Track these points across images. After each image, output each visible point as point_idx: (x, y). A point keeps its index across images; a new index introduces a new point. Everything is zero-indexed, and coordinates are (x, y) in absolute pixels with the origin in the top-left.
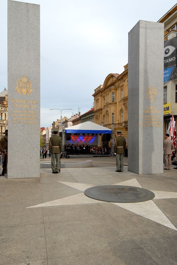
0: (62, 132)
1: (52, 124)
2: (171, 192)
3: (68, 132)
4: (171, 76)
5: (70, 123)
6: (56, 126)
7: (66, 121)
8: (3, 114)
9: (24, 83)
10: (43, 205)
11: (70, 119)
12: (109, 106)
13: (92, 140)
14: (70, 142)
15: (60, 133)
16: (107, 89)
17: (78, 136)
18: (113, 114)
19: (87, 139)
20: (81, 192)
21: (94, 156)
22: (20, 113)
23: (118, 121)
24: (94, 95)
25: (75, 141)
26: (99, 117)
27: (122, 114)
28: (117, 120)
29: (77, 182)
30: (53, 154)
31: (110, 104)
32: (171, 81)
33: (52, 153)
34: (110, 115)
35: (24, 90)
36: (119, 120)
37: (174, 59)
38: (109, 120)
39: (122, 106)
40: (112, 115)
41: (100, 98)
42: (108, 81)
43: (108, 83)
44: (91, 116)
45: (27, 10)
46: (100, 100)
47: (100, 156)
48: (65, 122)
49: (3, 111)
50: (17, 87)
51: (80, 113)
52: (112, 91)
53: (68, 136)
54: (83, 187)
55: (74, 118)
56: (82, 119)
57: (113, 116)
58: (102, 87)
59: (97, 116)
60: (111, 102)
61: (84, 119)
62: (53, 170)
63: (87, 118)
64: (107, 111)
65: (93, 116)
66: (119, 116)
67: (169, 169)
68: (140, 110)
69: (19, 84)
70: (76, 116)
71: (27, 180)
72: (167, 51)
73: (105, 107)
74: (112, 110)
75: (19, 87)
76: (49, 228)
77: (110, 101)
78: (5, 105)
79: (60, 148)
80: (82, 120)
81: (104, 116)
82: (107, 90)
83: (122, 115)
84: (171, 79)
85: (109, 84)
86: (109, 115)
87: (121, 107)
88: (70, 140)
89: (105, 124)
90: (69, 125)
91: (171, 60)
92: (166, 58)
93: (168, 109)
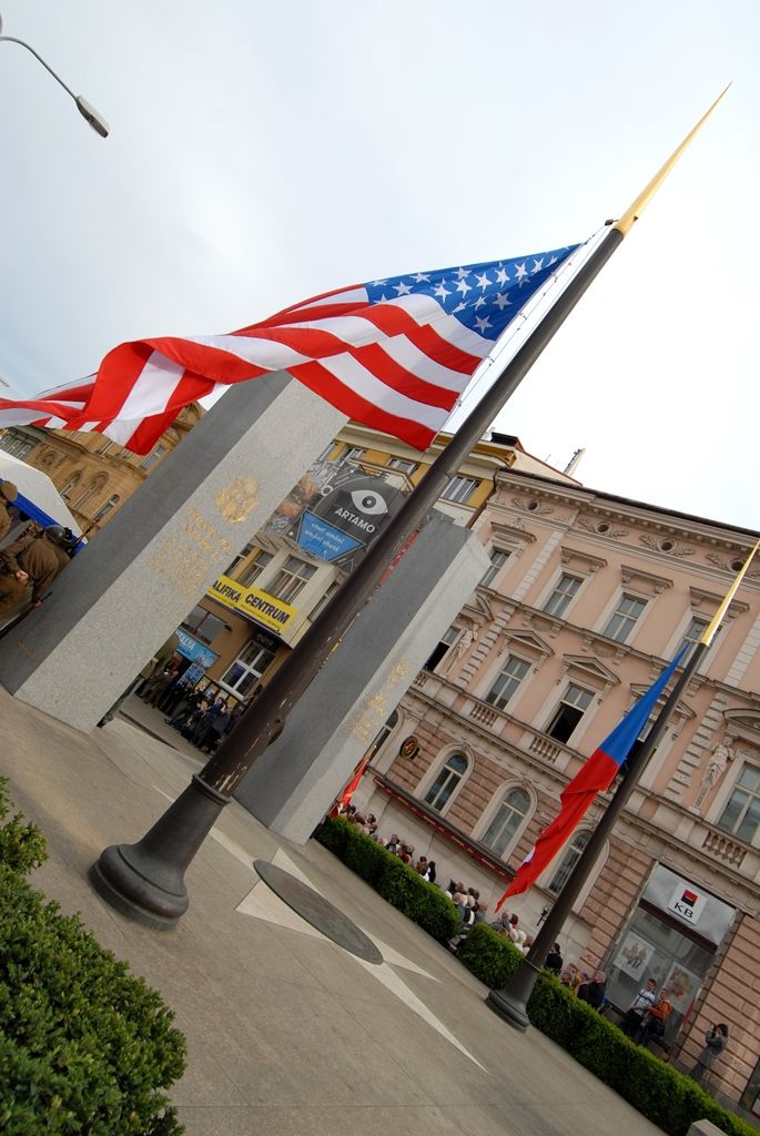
4: (341, 555)
18: (116, 497)
26: (56, 462)
31: (130, 467)
32: (332, 566)
37: (371, 528)
44: (28, 437)
59: (52, 455)
64: (104, 476)
72: (369, 502)
74: (121, 484)
77: (135, 460)
81: (78, 475)
84: (335, 563)
89: (82, 512)
91: (363, 525)
92: (358, 513)
93: (284, 618)
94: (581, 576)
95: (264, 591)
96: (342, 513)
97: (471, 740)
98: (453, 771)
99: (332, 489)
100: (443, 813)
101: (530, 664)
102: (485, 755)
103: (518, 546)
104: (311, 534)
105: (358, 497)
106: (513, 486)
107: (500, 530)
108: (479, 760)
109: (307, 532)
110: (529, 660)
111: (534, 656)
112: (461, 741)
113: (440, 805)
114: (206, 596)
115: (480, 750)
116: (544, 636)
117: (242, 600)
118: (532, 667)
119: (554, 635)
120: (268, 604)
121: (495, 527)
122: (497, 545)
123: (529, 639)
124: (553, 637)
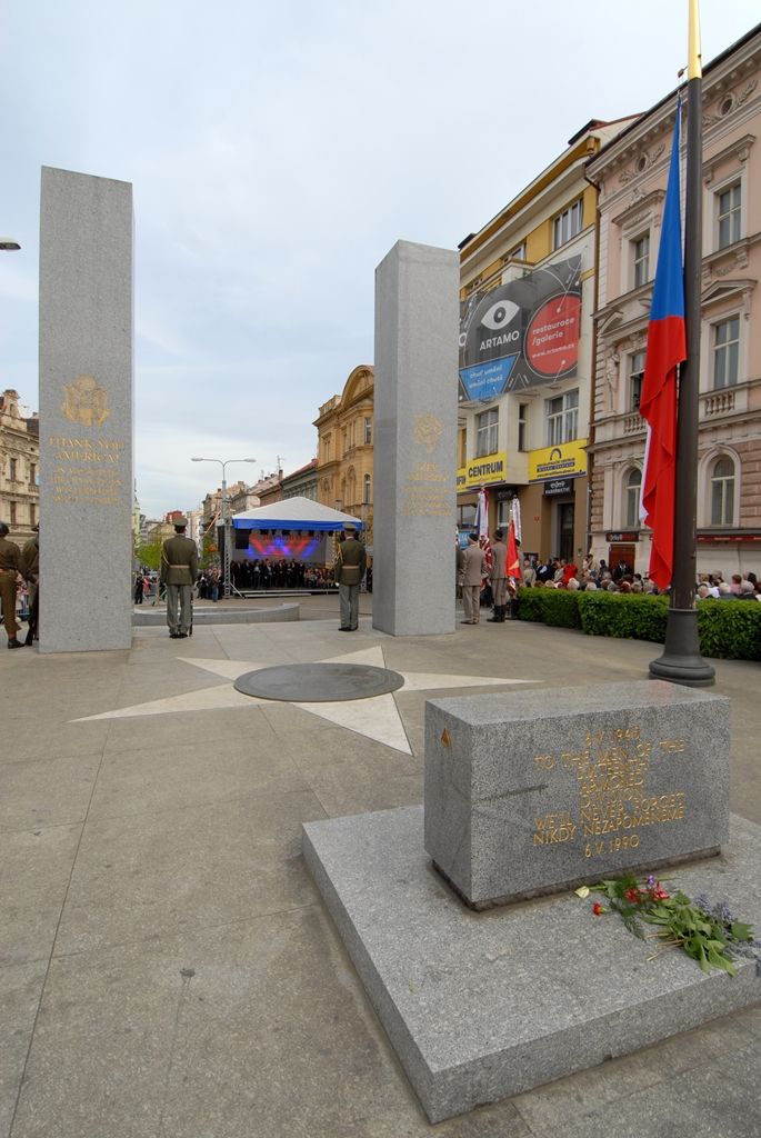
0: (223, 527)
1: (204, 502)
2: (447, 676)
3: (241, 527)
4: (507, 380)
5: (253, 500)
6: (213, 506)
7: (243, 495)
9: (87, 392)
10: (116, 714)
11: (254, 487)
12: (358, 454)
13: (310, 549)
14: (249, 555)
15: (219, 528)
16: (352, 406)
17: (271, 538)
18: (367, 477)
19: (296, 545)
20: (227, 681)
21: (313, 594)
22: (73, 475)
24: (319, 424)
25: (263, 552)
26: (330, 484)
29: (228, 658)
30: (173, 587)
31: (360, 449)
32: (507, 395)
33: (169, 585)
34: (360, 479)
35: (86, 414)
37: (515, 336)
38: (357, 494)
40: (363, 480)
41: (333, 431)
42: (356, 386)
43: (355, 389)
44: (310, 482)
45: (96, 195)
46: (333, 438)
47: (330, 593)
48: (239, 498)
50: (66, 404)
51: (281, 471)
52: (366, 414)
53: (243, 536)
54: (234, 669)
55: (266, 486)
56: (286, 488)
57: (367, 482)
58: (338, 402)
59: (326, 482)
60: (363, 444)
61: (290, 490)
62: (172, 630)
63: (300, 486)
64: (351, 469)
65: (315, 480)
67: (474, 623)
68: (398, 472)
69: (71, 394)
70: (272, 480)
71: (93, 655)
72: (500, 315)
73: (348, 458)
74: (364, 465)
75: (71, 404)
76: (113, 763)
77: (360, 442)
79: (192, 570)
80: (287, 491)
81: (344, 481)
82: (351, 411)
84: (508, 390)
85: (357, 393)
86: (358, 479)
88: (247, 548)
89: (346, 504)
90: (248, 505)
91: (507, 338)
92: (498, 333)
93: (499, 466)
94: (735, 177)
95: (478, 458)
96: (486, 345)
97: (722, 437)
98: (724, 478)
99: (465, 334)
100: (736, 523)
101: (738, 314)
102: (746, 439)
103: (652, 216)
104: (475, 385)
105: (488, 321)
106: (610, 168)
107: (625, 220)
108: (741, 449)
109: (471, 386)
110: (734, 312)
111: (736, 303)
112: (713, 445)
113: (730, 518)
114: (459, 495)
115: (737, 440)
116: (736, 274)
117: (468, 479)
118: (742, 317)
119: (745, 263)
120: (484, 466)
121: (618, 221)
122: (632, 236)
123: (721, 291)
124: (743, 268)
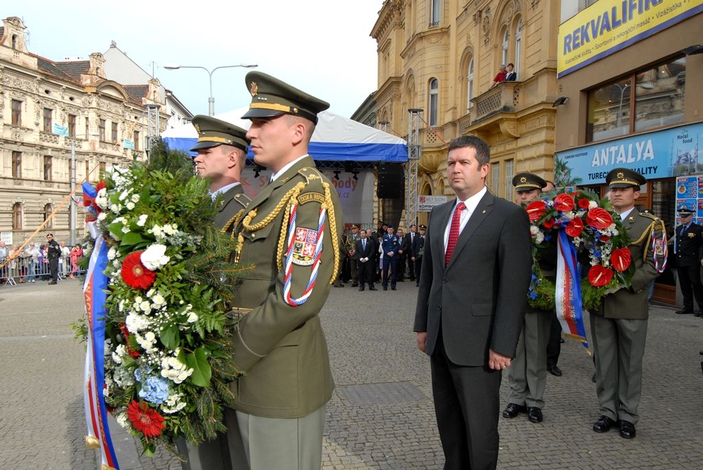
8: (77, 118)
12: (418, 46)
18: (432, 82)
23: (454, 114)
27: (470, 77)
28: (451, 105)
31: (422, 37)
34: (422, 88)
36: (455, 108)
39: (469, 37)
40: (426, 89)
46: (393, 44)
49: (79, 108)
57: (433, 92)
60: (426, 29)
66: (459, 86)
74: (427, 64)
77: (422, 27)
78: (83, 87)
83: (471, 82)
86: (418, 89)
87: (464, 39)
